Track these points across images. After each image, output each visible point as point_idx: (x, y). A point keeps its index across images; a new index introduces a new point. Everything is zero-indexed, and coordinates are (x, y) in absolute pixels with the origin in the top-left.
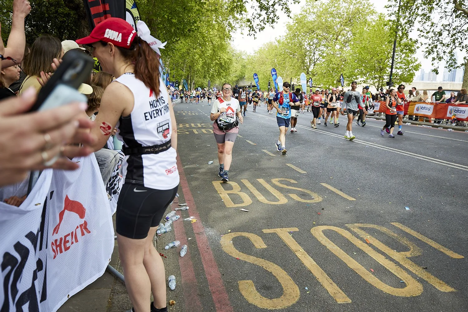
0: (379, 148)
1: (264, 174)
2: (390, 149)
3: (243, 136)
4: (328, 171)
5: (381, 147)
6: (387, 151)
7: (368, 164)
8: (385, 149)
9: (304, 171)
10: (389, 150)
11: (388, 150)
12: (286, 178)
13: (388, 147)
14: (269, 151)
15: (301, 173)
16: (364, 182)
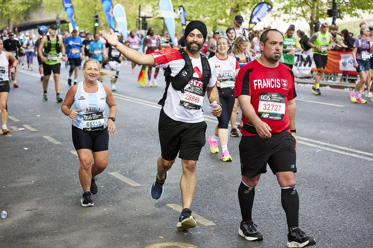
0: (342, 153)
1: (126, 235)
2: (365, 155)
3: (61, 141)
4: (258, 216)
5: (346, 151)
6: (360, 159)
7: (333, 193)
8: (354, 155)
9: (209, 220)
10: (363, 158)
11: (361, 157)
12: (175, 241)
13: (359, 149)
14: (124, 175)
15: (203, 226)
16: (335, 238)
